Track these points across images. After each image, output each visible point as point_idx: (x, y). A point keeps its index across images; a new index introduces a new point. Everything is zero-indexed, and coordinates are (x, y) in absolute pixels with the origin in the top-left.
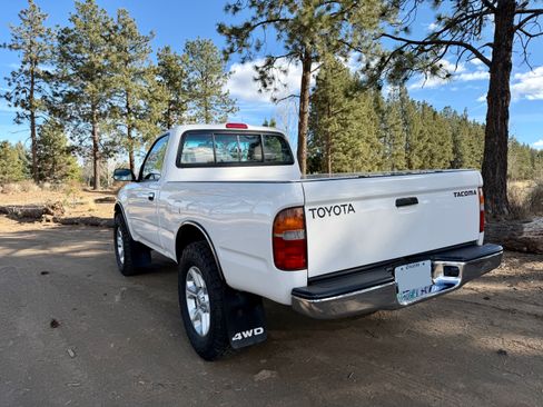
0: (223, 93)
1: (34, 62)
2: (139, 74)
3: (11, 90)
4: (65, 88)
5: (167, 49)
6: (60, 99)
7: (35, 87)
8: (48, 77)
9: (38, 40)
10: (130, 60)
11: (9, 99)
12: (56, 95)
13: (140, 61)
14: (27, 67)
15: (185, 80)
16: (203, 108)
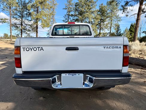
0: (117, 15)
1: (69, 12)
2: (93, 12)
3: (64, 19)
4: (76, 18)
5: (102, 4)
6: (74, 21)
7: (69, 18)
8: (72, 15)
9: (71, 6)
10: (91, 9)
11: (64, 21)
12: (73, 20)
13: (93, 9)
14: (68, 13)
15: (106, 13)
16: (110, 21)
